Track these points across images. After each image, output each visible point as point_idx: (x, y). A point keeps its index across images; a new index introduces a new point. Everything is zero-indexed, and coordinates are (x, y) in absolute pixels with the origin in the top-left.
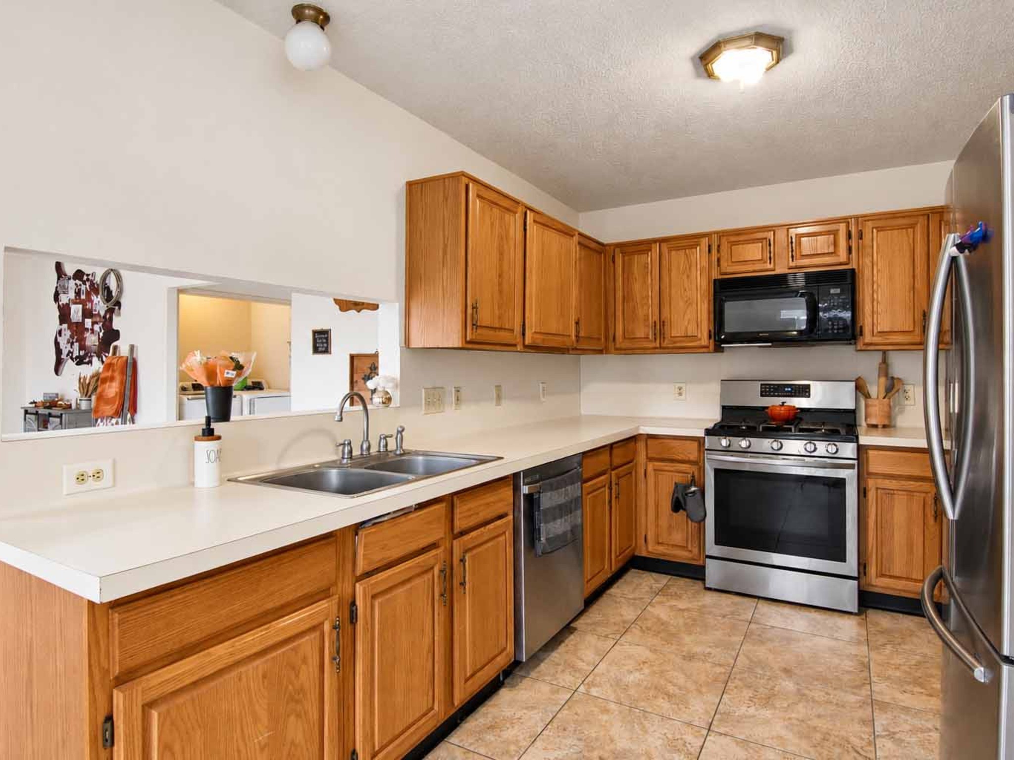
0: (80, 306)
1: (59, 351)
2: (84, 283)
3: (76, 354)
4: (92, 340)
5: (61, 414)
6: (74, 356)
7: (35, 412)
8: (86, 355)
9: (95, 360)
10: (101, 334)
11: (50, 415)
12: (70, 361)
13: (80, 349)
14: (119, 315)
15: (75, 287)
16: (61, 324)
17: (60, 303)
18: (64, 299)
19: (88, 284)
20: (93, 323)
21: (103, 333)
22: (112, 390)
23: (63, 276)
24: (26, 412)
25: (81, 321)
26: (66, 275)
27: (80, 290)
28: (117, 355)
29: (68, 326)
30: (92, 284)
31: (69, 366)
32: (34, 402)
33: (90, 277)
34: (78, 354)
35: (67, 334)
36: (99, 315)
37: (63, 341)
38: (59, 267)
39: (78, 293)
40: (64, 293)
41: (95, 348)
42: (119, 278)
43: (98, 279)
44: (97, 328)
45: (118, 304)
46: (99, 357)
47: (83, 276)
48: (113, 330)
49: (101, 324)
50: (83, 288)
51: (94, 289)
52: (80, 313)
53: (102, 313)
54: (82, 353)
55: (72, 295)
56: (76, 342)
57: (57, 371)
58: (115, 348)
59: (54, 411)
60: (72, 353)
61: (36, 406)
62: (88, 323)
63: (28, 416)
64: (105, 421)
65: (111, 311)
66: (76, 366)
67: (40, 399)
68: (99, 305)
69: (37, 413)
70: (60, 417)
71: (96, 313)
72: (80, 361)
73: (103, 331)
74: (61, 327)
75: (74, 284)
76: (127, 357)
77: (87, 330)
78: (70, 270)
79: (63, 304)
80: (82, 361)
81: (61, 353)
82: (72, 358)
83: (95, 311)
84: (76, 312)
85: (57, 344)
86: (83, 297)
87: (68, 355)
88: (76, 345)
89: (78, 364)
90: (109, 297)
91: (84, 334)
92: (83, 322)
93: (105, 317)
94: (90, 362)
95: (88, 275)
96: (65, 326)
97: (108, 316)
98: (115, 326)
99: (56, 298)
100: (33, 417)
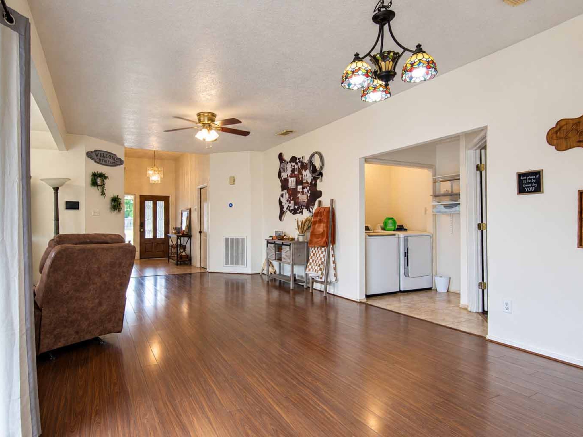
0: (295, 178)
1: (281, 207)
2: (297, 164)
3: (292, 208)
4: (303, 198)
5: (290, 244)
6: (291, 209)
7: (273, 242)
8: (298, 208)
9: (305, 210)
10: (309, 195)
11: (283, 244)
12: (288, 212)
13: (295, 205)
14: (321, 181)
15: (291, 166)
16: (282, 190)
17: (283, 178)
18: (284, 175)
19: (299, 164)
20: (303, 188)
21: (310, 193)
22: (321, 228)
23: (283, 161)
24: (268, 242)
25: (295, 187)
26: (285, 161)
27: (294, 169)
28: (321, 206)
29: (287, 191)
30: (302, 163)
31: (288, 215)
32: (271, 237)
33: (301, 160)
34: (293, 208)
35: (286, 196)
36: (307, 182)
37: (284, 200)
38: (280, 156)
39: (293, 171)
40: (284, 172)
41: (305, 204)
42: (321, 157)
43: (306, 160)
44: (306, 190)
45: (321, 174)
46: (308, 208)
47: (296, 160)
48: (317, 191)
49: (308, 188)
50: (296, 167)
51: (304, 166)
52: (295, 183)
53: (309, 181)
54: (296, 207)
55: (289, 172)
56: (292, 200)
57: (280, 218)
58: (320, 202)
59: (285, 242)
60: (290, 207)
61: (272, 239)
62: (300, 188)
63: (269, 244)
64: (316, 248)
65: (315, 179)
66: (292, 215)
67: (274, 235)
68: (307, 175)
69: (274, 243)
70: (290, 245)
71: (305, 181)
72: (295, 212)
73: (310, 192)
74: (283, 192)
75: (290, 165)
76: (330, 207)
77: (299, 192)
78: (287, 158)
79: (284, 178)
80: (296, 211)
81: (283, 208)
82: (289, 210)
83: (304, 180)
84: (292, 183)
85: (280, 202)
86: (296, 173)
87: (287, 209)
88: (292, 202)
89: (294, 214)
90: (314, 170)
91: (297, 195)
92: (297, 188)
93: (311, 182)
94: (302, 212)
95: (299, 159)
96: (285, 191)
97: (313, 182)
98: (318, 189)
99: (280, 176)
100: (273, 245)
